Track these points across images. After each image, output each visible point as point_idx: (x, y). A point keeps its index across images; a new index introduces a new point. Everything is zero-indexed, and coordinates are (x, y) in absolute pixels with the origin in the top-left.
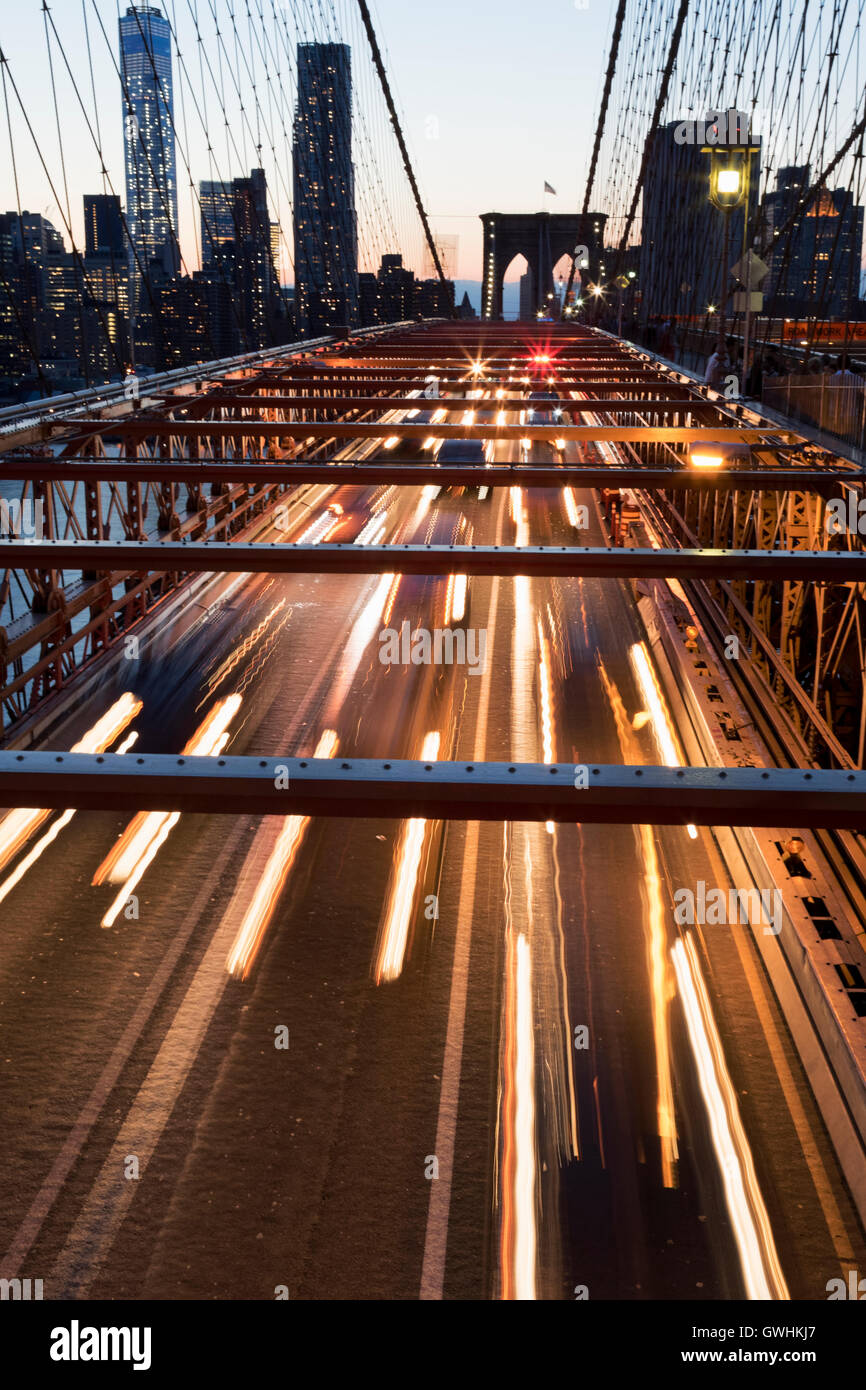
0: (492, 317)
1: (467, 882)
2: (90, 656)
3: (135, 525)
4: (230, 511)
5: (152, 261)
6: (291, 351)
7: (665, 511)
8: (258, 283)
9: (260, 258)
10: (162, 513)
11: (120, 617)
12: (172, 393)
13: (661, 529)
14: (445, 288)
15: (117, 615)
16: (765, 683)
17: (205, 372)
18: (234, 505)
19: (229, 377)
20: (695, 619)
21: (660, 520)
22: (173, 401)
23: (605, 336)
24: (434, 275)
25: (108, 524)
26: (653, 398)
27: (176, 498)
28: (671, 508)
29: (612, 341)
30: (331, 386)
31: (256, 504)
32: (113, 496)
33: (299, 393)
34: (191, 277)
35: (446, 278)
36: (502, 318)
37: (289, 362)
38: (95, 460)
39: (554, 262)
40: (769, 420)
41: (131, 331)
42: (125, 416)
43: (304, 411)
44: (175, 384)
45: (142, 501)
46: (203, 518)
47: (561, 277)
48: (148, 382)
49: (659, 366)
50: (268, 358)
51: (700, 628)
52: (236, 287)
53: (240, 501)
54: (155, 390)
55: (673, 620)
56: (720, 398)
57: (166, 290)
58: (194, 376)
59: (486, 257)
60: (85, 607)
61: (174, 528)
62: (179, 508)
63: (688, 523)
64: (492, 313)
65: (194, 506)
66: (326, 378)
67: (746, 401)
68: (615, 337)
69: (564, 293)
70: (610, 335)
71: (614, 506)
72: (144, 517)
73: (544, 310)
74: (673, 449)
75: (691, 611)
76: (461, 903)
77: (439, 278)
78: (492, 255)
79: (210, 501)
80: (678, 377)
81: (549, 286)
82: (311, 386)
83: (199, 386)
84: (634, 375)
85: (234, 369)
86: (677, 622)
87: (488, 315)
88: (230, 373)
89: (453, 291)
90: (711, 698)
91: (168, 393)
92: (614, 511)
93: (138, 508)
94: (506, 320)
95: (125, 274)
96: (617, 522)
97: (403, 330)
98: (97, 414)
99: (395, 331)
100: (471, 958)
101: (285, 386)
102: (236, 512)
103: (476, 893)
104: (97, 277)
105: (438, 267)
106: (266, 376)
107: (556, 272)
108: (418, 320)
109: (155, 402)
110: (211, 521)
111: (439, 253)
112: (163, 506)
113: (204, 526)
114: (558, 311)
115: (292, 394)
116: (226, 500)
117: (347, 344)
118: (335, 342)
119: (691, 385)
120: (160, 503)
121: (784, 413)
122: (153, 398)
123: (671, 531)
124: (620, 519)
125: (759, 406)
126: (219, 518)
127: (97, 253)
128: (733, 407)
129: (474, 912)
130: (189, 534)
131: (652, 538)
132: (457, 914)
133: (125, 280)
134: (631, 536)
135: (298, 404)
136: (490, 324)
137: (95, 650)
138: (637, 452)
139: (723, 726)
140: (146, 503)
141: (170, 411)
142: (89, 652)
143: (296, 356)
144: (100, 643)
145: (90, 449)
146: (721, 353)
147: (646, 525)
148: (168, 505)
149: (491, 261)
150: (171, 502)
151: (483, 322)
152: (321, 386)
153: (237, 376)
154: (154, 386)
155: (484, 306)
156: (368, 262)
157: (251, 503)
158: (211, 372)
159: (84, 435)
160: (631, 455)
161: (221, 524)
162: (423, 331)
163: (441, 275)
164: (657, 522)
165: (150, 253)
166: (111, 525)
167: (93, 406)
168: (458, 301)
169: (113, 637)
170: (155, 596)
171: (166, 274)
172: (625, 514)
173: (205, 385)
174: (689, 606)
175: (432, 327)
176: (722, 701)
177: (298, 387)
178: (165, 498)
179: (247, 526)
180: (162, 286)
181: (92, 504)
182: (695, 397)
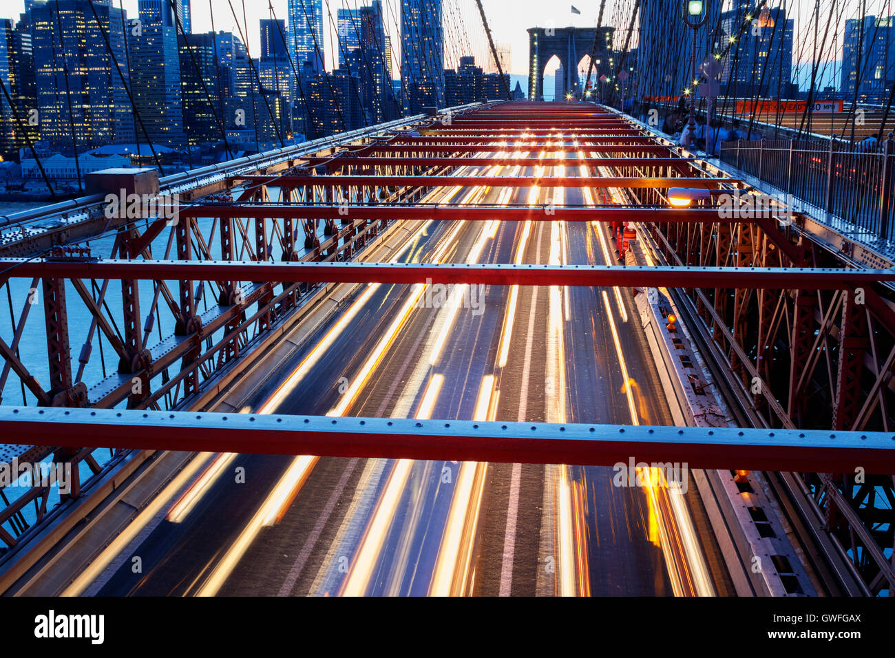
0: (536, 99)
1: (514, 493)
2: (258, 335)
3: (289, 245)
4: (354, 233)
5: (305, 63)
6: (396, 125)
7: (654, 233)
8: (376, 77)
9: (378, 60)
10: (307, 238)
11: (279, 307)
12: (315, 155)
13: (651, 246)
14: (503, 79)
15: (277, 305)
16: (723, 354)
17: (338, 141)
18: (357, 230)
19: (354, 144)
20: (675, 309)
21: (651, 239)
22: (314, 161)
23: (612, 112)
24: (495, 71)
25: (270, 244)
26: (646, 156)
27: (317, 226)
28: (658, 230)
29: (618, 116)
30: (424, 149)
31: (372, 229)
32: (274, 226)
33: (402, 155)
34: (331, 74)
35: (504, 72)
36: (543, 99)
37: (394, 133)
38: (262, 203)
39: (578, 61)
40: (723, 172)
41: (291, 110)
42: (283, 172)
43: (405, 166)
44: (317, 149)
45: (294, 229)
46: (336, 240)
47: (583, 71)
48: (298, 148)
49: (649, 133)
50: (381, 130)
51: (678, 315)
52: (361, 80)
53: (361, 227)
54: (303, 153)
55: (659, 310)
56: (690, 156)
57: (315, 82)
58: (330, 143)
59: (532, 58)
60: (255, 301)
61: (316, 247)
62: (319, 233)
63: (669, 242)
64: (536, 96)
65: (330, 231)
66: (421, 144)
67: (709, 158)
68: (620, 112)
69: (585, 82)
70: (617, 112)
71: (618, 229)
72: (295, 239)
73: (571, 93)
74: (659, 190)
75: (672, 303)
76: (509, 509)
77: (499, 73)
78: (535, 56)
79: (341, 228)
80: (662, 141)
81: (575, 77)
82: (410, 150)
83: (333, 150)
84: (632, 140)
85: (358, 137)
86: (662, 311)
87: (533, 97)
88: (354, 141)
89: (509, 81)
90: (685, 365)
91: (313, 155)
92: (618, 233)
93: (291, 234)
94: (545, 101)
95: (287, 72)
96: (620, 241)
97: (474, 109)
98: (263, 171)
99: (468, 110)
100: (515, 547)
101: (394, 150)
102: (358, 235)
103: (520, 501)
104: (269, 74)
105: (498, 65)
106: (378, 143)
107: (580, 67)
108: (485, 102)
109: (303, 162)
110: (341, 242)
111: (499, 56)
112: (309, 232)
113: (337, 245)
114: (581, 93)
115: (397, 155)
116: (351, 227)
117: (435, 119)
118: (426, 118)
119: (671, 147)
120: (306, 229)
121: (735, 166)
122: (302, 159)
123: (657, 247)
124: (622, 239)
125: (718, 162)
126: (347, 239)
127: (268, 58)
128: (700, 162)
129: (518, 515)
130: (326, 251)
131: (644, 252)
132: (506, 517)
133: (287, 76)
134: (630, 251)
135: (401, 162)
136: (533, 104)
137: (261, 330)
138: (635, 192)
139: (693, 385)
140: (296, 230)
141: (313, 168)
142: (257, 332)
143: (400, 128)
144: (265, 326)
145: (259, 195)
146: (692, 124)
147: (641, 243)
148: (312, 231)
149: (535, 60)
150: (314, 230)
151: (529, 103)
152: (418, 149)
153: (359, 143)
154: (303, 150)
155: (530, 91)
156: (451, 62)
157: (368, 228)
158: (341, 140)
159: (255, 186)
160: (631, 194)
161: (349, 243)
162: (488, 110)
163: (500, 71)
164: (648, 241)
165: (304, 58)
166: (273, 245)
167: (261, 166)
168: (513, 88)
169: (273, 322)
170: (303, 292)
171: (314, 71)
172: (626, 235)
173: (337, 150)
174: (670, 299)
175: (494, 107)
176: (692, 367)
177: (401, 150)
178: (309, 227)
179: (365, 244)
180: (313, 80)
181: (260, 231)
182: (674, 155)
